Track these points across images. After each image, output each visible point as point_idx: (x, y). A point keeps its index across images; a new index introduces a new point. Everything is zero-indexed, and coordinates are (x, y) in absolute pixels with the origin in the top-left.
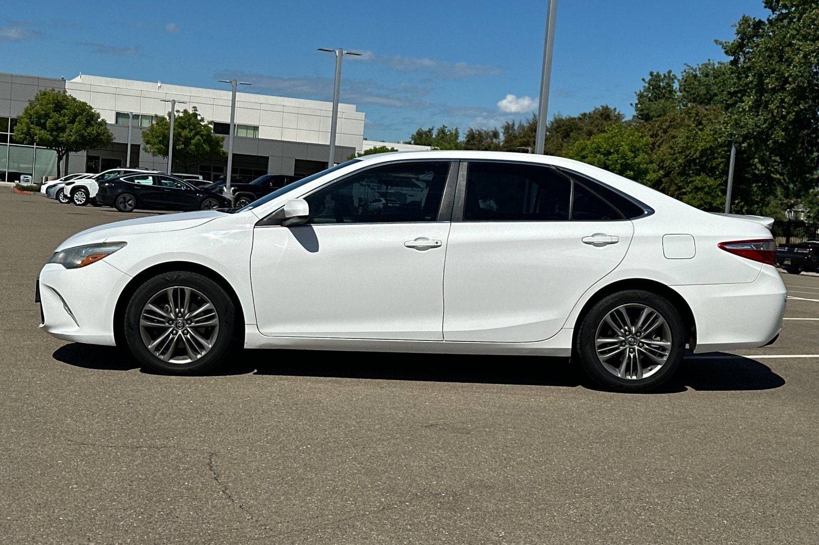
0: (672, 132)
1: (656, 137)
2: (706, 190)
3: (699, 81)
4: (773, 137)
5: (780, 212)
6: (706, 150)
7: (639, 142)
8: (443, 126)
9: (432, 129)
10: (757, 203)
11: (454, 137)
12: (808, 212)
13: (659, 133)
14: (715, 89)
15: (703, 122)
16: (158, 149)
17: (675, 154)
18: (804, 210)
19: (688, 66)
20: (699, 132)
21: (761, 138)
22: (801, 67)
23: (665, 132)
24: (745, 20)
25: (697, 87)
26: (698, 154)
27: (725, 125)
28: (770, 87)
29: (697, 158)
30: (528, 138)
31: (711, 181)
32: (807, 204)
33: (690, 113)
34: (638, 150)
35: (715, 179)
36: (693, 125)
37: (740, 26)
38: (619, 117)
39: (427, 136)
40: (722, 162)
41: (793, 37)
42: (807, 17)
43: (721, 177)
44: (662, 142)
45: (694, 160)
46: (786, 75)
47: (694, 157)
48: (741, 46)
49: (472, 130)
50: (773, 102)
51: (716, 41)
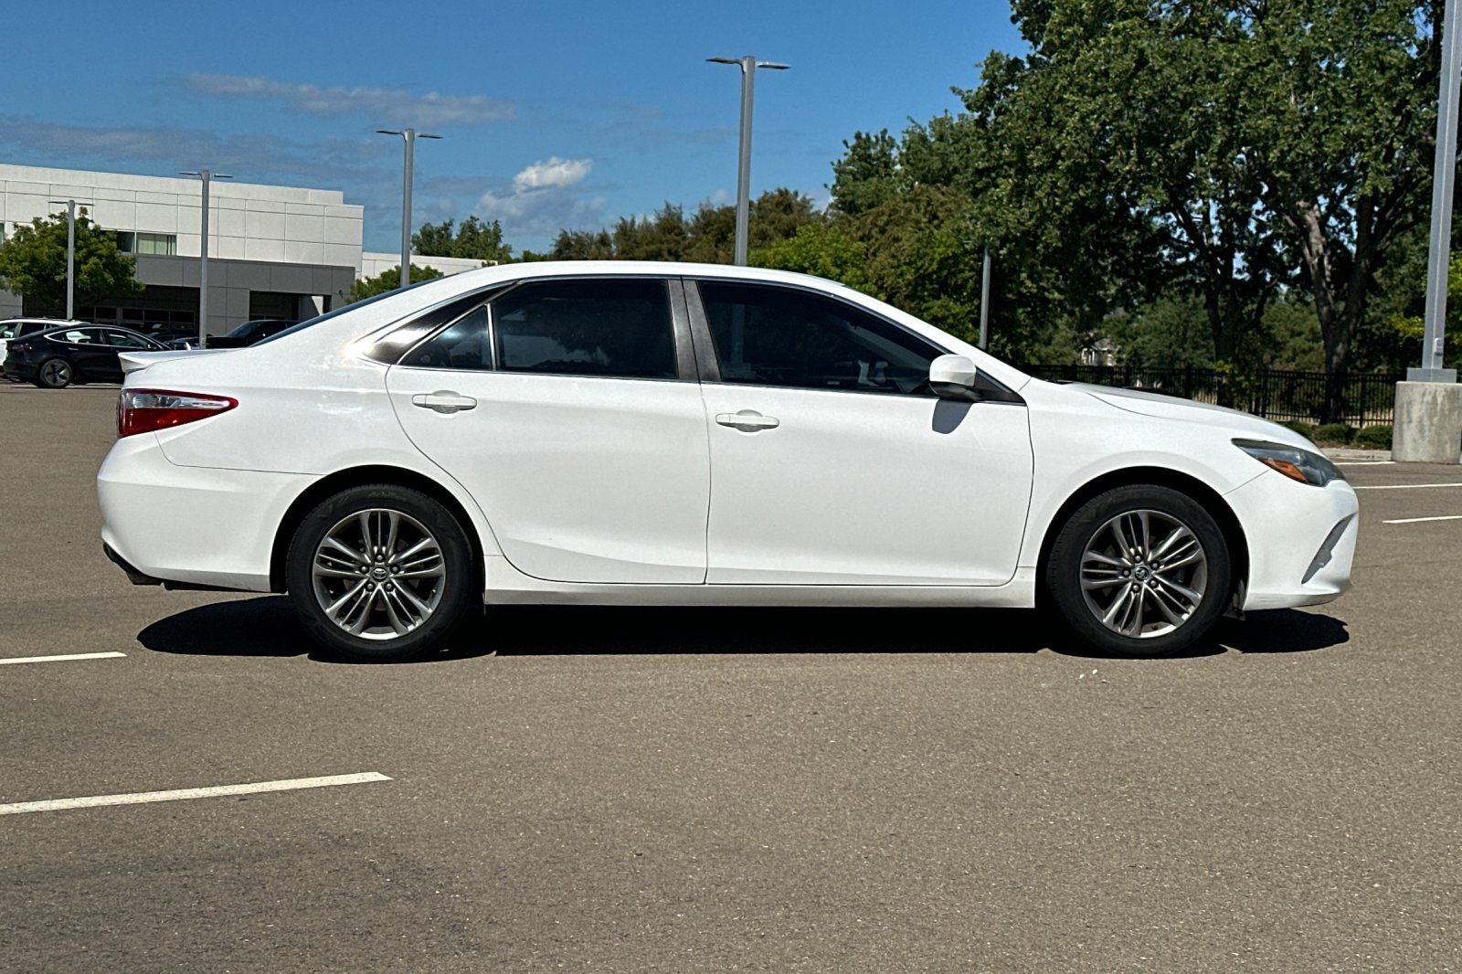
0: (893, 231)
1: (869, 239)
2: (950, 321)
3: (930, 148)
4: (1044, 238)
5: (1070, 354)
6: (948, 258)
7: (845, 250)
8: (472, 218)
9: (451, 224)
10: (1026, 338)
11: (493, 237)
12: (1119, 352)
13: (873, 233)
14: (955, 160)
15: (940, 215)
16: (22, 282)
17: (899, 266)
18: (1112, 349)
19: (913, 122)
20: (936, 232)
21: (1027, 240)
22: (1078, 134)
23: (883, 231)
24: (995, 58)
25: (928, 157)
26: (935, 266)
27: (974, 221)
28: (1036, 165)
29: (934, 272)
30: (659, 245)
31: (956, 308)
32: (1116, 338)
33: (919, 201)
34: (845, 263)
35: (962, 304)
36: (924, 220)
37: (987, 68)
38: (805, 205)
39: (442, 236)
40: (971, 277)
41: (1065, 88)
42: (1082, 60)
43: (971, 300)
44: (879, 248)
45: (930, 275)
46: (1058, 146)
47: (930, 270)
48: (990, 98)
49: (565, 233)
50: (1040, 186)
51: (954, 90)
